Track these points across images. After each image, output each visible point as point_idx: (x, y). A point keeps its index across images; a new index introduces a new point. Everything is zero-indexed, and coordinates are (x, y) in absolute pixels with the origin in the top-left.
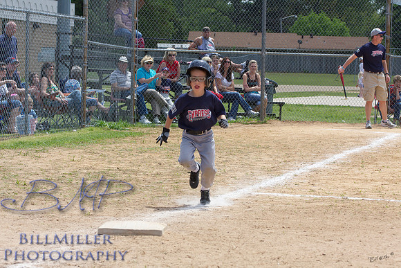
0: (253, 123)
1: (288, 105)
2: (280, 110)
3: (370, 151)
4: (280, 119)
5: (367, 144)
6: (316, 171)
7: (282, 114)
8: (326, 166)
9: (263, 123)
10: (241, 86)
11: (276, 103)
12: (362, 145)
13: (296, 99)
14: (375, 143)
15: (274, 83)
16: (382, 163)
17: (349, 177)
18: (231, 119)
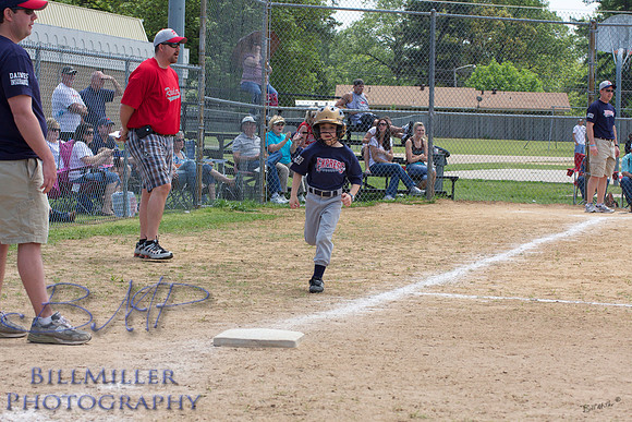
0: (418, 204)
1: (463, 180)
2: (453, 186)
4: (453, 199)
7: (455, 192)
8: (511, 259)
9: (430, 203)
11: (448, 177)
14: (574, 230)
15: (444, 151)
16: (581, 255)
17: (539, 273)
18: (389, 197)
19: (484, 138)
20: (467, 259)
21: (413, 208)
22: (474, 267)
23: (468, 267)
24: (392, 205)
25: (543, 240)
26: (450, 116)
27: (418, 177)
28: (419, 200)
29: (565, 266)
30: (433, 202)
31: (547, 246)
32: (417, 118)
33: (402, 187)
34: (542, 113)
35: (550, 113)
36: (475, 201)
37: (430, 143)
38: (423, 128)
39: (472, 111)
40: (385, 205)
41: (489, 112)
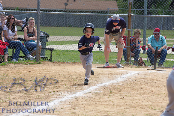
0: (31, 64)
2: (51, 54)
4: (51, 61)
6: (77, 99)
8: (84, 95)
10: (22, 36)
11: (48, 49)
12: (110, 80)
14: (120, 79)
15: (46, 34)
16: (124, 93)
17: (100, 103)
18: (15, 60)
19: (69, 26)
20: (59, 95)
21: (29, 67)
22: (63, 99)
23: (59, 100)
24: (16, 65)
25: (103, 84)
26: (49, 14)
27: (31, 49)
28: (32, 62)
29: (115, 99)
30: (40, 63)
31: (105, 88)
32: (30, 15)
33: (22, 54)
36: (64, 63)
37: (38, 30)
38: (34, 21)
39: (62, 11)
40: (12, 65)
41: (72, 12)
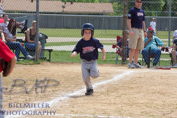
0: (31, 64)
1: (55, 51)
2: (50, 55)
3: (113, 83)
4: (50, 61)
5: (111, 78)
6: (75, 97)
7: (51, 58)
9: (37, 64)
10: (22, 38)
11: (47, 50)
12: (107, 79)
13: (60, 47)
14: (116, 78)
15: (45, 36)
19: (67, 28)
20: (58, 94)
21: (28, 67)
22: (62, 98)
24: (16, 65)
28: (32, 62)
29: (112, 97)
31: (102, 87)
34: (98, 14)
35: (102, 14)
36: (62, 63)
